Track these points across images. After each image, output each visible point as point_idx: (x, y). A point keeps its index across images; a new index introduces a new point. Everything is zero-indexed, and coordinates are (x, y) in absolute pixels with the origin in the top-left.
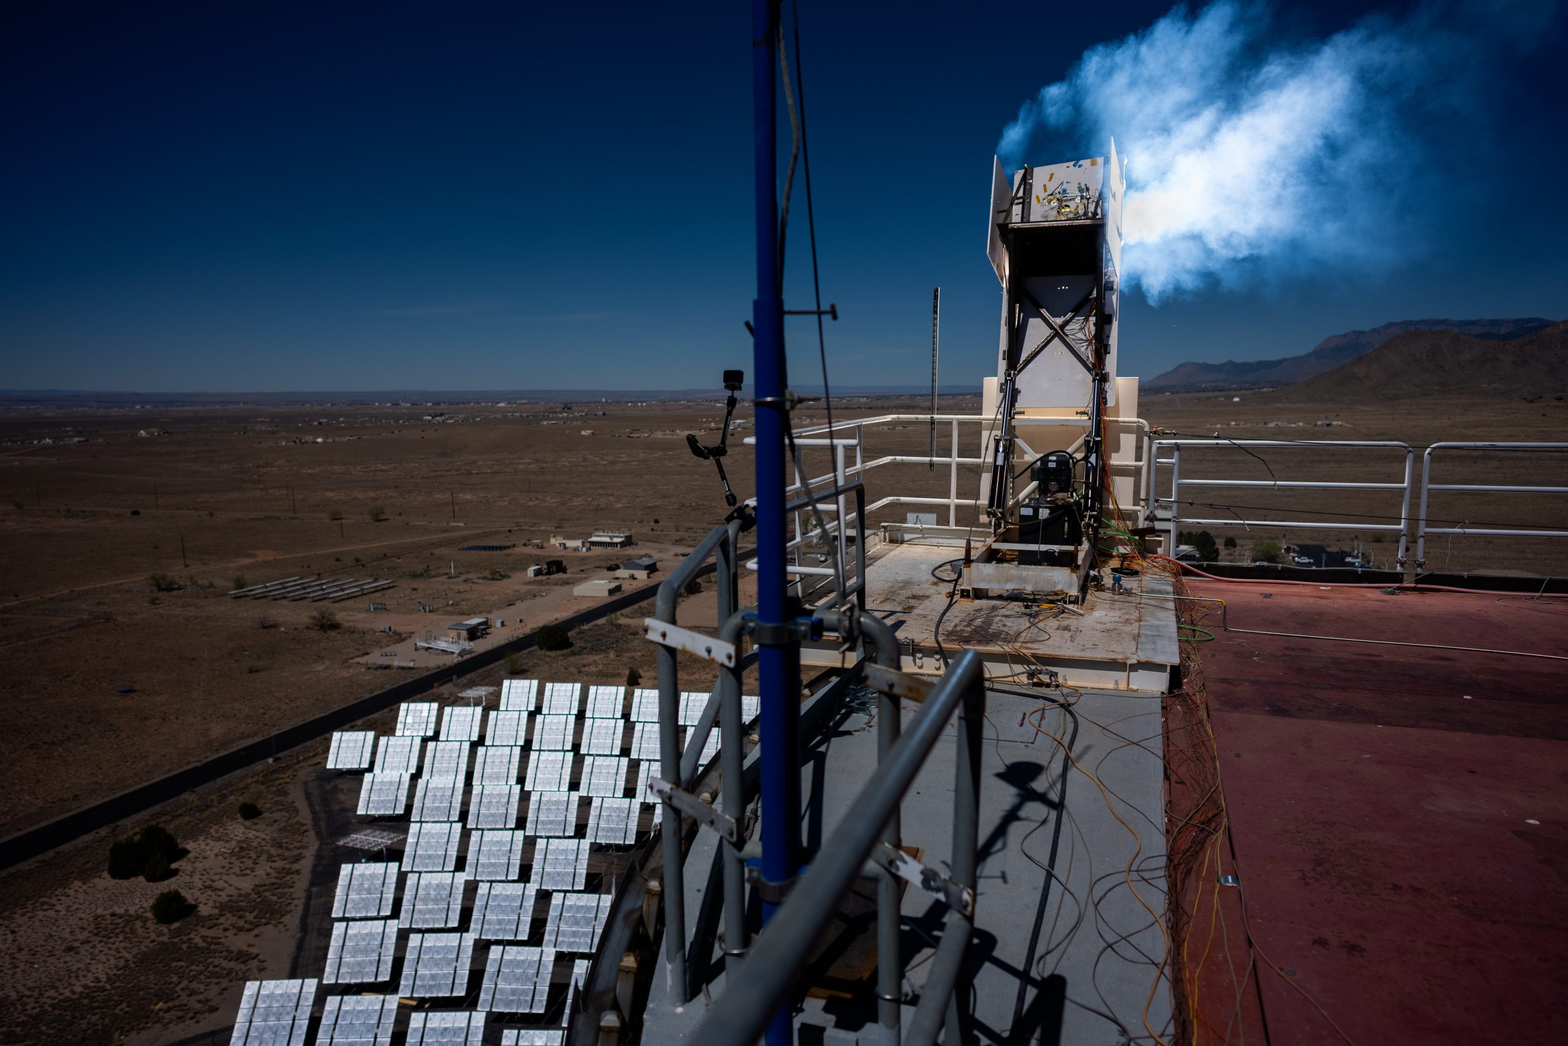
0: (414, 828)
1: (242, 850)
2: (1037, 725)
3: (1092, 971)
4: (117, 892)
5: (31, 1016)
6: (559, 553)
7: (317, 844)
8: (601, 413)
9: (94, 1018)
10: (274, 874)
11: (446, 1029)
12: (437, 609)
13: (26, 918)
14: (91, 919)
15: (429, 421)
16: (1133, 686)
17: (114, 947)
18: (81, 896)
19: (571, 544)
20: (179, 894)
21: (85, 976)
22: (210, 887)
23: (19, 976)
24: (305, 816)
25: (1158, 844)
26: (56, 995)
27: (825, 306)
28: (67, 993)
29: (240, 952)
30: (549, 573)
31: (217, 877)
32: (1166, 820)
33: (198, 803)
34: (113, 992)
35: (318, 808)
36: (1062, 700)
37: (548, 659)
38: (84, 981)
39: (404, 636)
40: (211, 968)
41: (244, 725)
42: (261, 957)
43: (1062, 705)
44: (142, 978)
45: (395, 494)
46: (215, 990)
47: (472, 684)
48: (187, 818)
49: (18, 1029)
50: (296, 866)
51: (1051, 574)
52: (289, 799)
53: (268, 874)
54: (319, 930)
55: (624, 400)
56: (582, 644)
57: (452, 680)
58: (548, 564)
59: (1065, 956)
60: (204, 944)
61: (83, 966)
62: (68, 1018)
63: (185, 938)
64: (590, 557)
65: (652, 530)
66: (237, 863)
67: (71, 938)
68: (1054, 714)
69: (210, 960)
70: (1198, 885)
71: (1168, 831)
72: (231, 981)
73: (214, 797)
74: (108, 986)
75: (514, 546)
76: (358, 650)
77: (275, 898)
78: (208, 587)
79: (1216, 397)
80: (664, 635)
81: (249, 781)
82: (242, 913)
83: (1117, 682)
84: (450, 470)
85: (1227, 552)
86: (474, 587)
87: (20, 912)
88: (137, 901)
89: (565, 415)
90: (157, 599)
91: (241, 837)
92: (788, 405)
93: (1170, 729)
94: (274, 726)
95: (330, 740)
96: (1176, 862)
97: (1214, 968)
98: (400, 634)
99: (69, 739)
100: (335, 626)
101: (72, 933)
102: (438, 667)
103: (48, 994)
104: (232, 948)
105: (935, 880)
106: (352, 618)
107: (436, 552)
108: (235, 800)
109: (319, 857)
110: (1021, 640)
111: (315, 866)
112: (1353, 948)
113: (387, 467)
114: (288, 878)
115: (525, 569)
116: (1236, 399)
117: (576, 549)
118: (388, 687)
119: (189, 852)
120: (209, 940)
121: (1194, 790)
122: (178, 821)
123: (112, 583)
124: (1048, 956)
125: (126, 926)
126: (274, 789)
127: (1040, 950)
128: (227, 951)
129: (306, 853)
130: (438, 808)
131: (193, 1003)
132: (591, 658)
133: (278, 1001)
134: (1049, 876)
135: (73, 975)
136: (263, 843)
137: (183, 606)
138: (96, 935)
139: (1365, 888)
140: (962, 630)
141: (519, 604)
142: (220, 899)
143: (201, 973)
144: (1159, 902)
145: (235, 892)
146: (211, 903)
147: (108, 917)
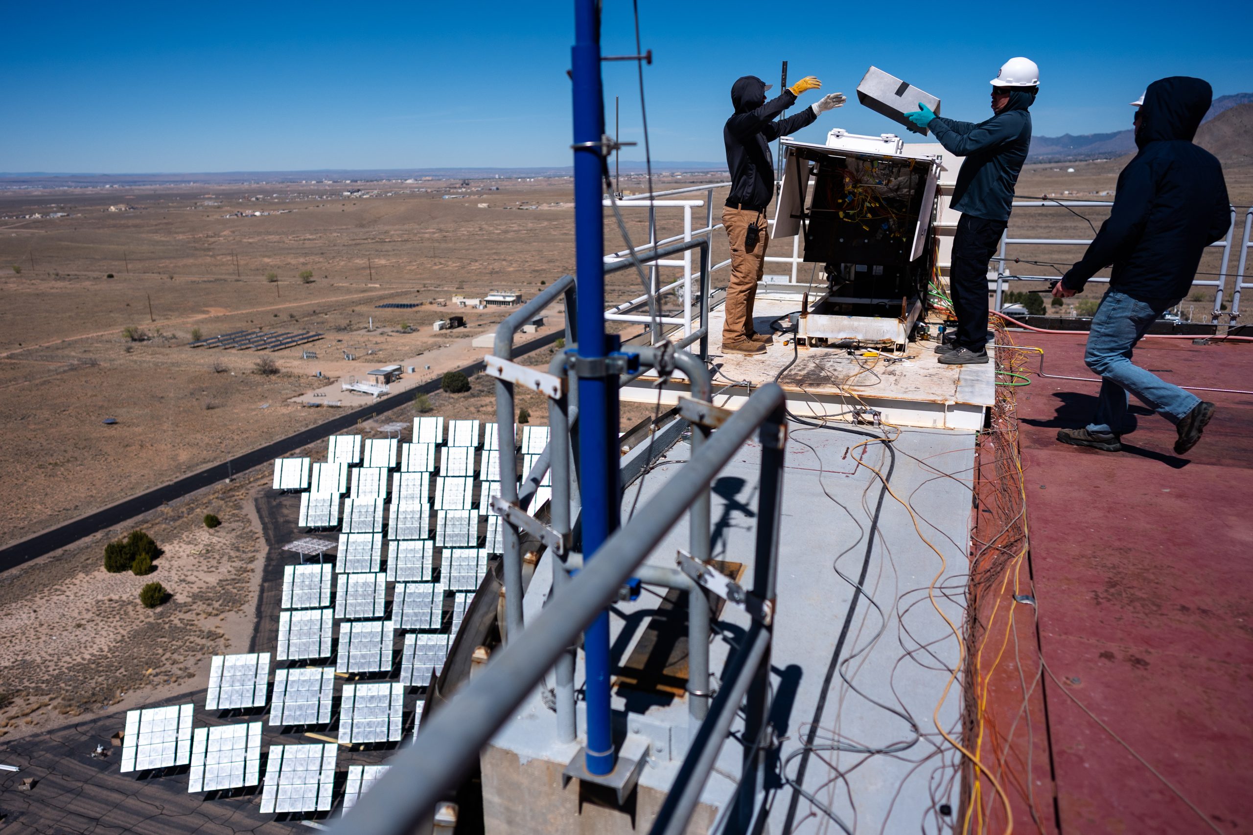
0: (342, 538)
1: (208, 552)
2: (858, 459)
3: (890, 674)
4: (112, 583)
5: (52, 676)
6: (459, 311)
7: (267, 549)
8: (494, 188)
9: (100, 679)
10: (234, 572)
11: (372, 697)
12: (359, 358)
13: (44, 601)
14: (94, 603)
15: (349, 197)
16: (949, 425)
17: (112, 625)
18: (85, 585)
19: (471, 302)
20: (160, 585)
21: (91, 647)
22: (184, 580)
23: (41, 645)
24: (257, 526)
25: (963, 565)
26: (70, 660)
27: (644, 54)
28: (79, 659)
29: (210, 632)
30: (451, 327)
31: (189, 573)
32: (971, 543)
33: (172, 514)
34: (114, 660)
35: (266, 520)
36: (884, 437)
37: (452, 400)
38: (91, 651)
39: (332, 380)
40: (188, 644)
41: (205, 452)
42: (226, 636)
43: (883, 442)
44: (135, 650)
45: (321, 260)
46: (191, 661)
47: (389, 421)
48: (164, 526)
49: (44, 686)
50: (251, 566)
51: (880, 325)
52: (244, 512)
53: (229, 572)
54: (271, 616)
55: (515, 176)
56: (481, 388)
57: (372, 417)
58: (451, 319)
59: (867, 661)
60: (182, 625)
61: (90, 639)
62: (80, 678)
63: (167, 620)
64: (486, 314)
65: (540, 290)
66: (205, 562)
67: (80, 617)
68: (876, 449)
69: (186, 638)
70: (996, 602)
71: (972, 554)
72: (204, 654)
73: (184, 510)
74: (109, 655)
75: (422, 304)
76: (295, 391)
77: (235, 591)
78: (171, 338)
79: (1051, 168)
80: (500, 370)
81: (211, 497)
82: (210, 601)
83: (935, 421)
84: (366, 239)
85: (1054, 310)
86: (389, 339)
87: (39, 596)
88: (128, 590)
89: (464, 190)
90: (131, 348)
91: (207, 542)
92: (605, 150)
93: (982, 463)
94: (229, 453)
95: (273, 465)
96: (976, 581)
97: (1004, 675)
98: (329, 379)
99: (68, 461)
100: (275, 372)
101: (79, 613)
102: (361, 406)
103: (64, 660)
104: (203, 629)
105: (738, 592)
106: (289, 365)
107: (357, 309)
108: (202, 512)
109: (269, 559)
110: (849, 383)
111: (266, 566)
112: (1137, 662)
113: (314, 237)
114: (245, 575)
115: (432, 324)
116: (1071, 170)
117: (474, 307)
118: (320, 423)
119: (163, 552)
120: (185, 621)
121: (1000, 518)
122: (156, 528)
123: (95, 335)
124: (852, 661)
125: (120, 609)
126: (231, 504)
127: (844, 655)
128: (200, 631)
129: (258, 555)
130: (364, 522)
131: (175, 669)
132: (487, 400)
133: (240, 671)
134: (858, 591)
135: (83, 645)
136: (224, 547)
137: (152, 354)
138: (98, 615)
139: (1155, 608)
140: (796, 374)
141: (426, 353)
142: (192, 590)
143: (180, 647)
144: (958, 615)
145: (204, 586)
146: (185, 593)
147: (106, 602)
